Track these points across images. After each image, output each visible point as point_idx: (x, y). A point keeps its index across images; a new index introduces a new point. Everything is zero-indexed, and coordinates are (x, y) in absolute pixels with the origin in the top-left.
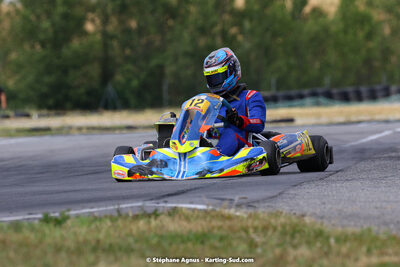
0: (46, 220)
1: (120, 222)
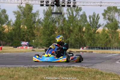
0: (50, 67)
1: (63, 68)
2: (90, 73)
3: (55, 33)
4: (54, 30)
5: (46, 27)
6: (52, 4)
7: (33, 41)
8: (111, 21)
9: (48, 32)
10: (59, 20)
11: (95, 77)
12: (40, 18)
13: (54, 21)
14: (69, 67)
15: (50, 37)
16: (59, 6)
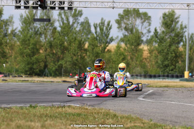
0: (31, 106)
1: (53, 109)
2: (96, 116)
3: (40, 53)
4: (38, 47)
5: (25, 42)
6: (35, 5)
7: (4, 65)
8: (130, 33)
9: (28, 51)
10: (46, 32)
11: (104, 122)
12: (14, 28)
13: (38, 33)
14: (62, 107)
15: (32, 58)
16: (46, 8)
